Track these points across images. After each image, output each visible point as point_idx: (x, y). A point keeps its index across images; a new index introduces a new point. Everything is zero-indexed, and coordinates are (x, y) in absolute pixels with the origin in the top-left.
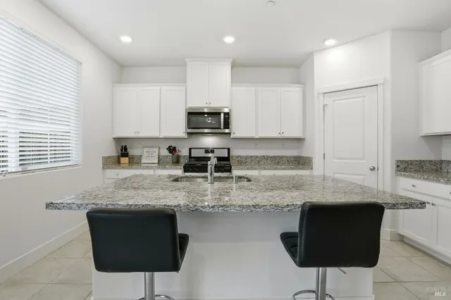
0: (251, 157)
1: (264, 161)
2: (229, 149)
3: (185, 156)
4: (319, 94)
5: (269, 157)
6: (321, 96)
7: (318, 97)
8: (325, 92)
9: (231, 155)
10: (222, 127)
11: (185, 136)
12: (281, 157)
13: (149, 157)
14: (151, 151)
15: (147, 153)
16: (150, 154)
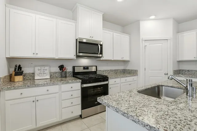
2: (96, 66)
3: (69, 72)
4: (142, 40)
5: (113, 70)
6: (144, 42)
7: (142, 42)
8: (145, 40)
10: (99, 53)
11: (75, 57)
13: (42, 74)
14: (42, 69)
15: (40, 71)
16: (42, 71)
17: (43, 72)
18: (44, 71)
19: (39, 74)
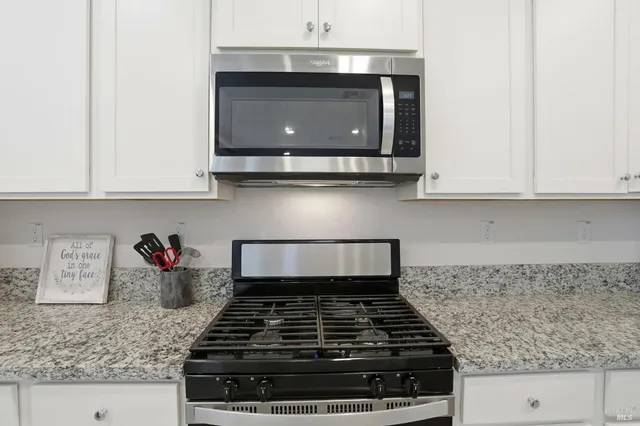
0: (476, 270)
1: (523, 284)
2: (395, 245)
3: (215, 272)
9: (403, 264)
10: (387, 148)
12: (580, 270)
13: (73, 276)
14: (80, 252)
15: (67, 261)
16: (77, 262)
17: (84, 266)
18: (87, 261)
19: (65, 275)
